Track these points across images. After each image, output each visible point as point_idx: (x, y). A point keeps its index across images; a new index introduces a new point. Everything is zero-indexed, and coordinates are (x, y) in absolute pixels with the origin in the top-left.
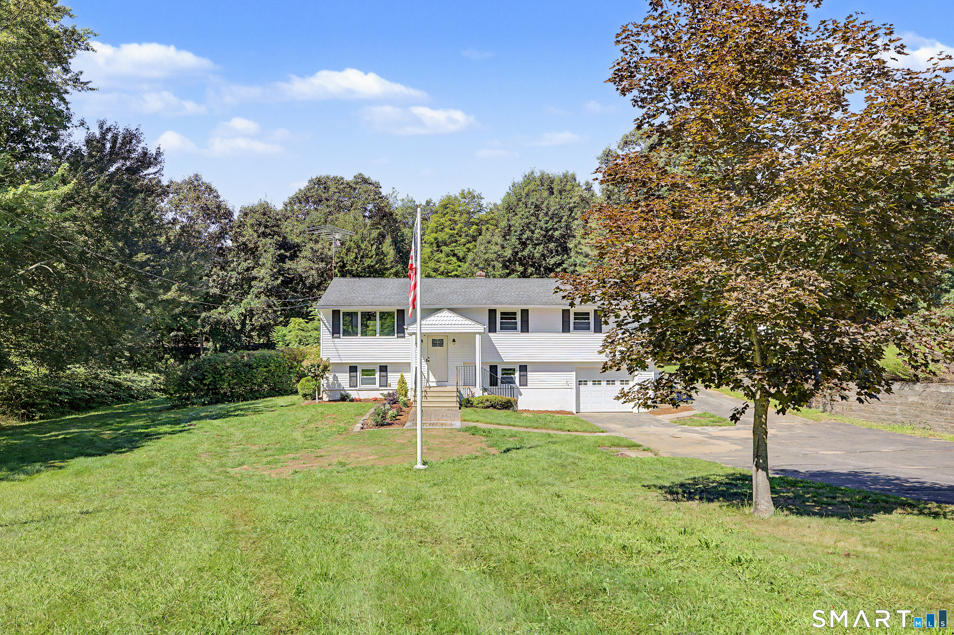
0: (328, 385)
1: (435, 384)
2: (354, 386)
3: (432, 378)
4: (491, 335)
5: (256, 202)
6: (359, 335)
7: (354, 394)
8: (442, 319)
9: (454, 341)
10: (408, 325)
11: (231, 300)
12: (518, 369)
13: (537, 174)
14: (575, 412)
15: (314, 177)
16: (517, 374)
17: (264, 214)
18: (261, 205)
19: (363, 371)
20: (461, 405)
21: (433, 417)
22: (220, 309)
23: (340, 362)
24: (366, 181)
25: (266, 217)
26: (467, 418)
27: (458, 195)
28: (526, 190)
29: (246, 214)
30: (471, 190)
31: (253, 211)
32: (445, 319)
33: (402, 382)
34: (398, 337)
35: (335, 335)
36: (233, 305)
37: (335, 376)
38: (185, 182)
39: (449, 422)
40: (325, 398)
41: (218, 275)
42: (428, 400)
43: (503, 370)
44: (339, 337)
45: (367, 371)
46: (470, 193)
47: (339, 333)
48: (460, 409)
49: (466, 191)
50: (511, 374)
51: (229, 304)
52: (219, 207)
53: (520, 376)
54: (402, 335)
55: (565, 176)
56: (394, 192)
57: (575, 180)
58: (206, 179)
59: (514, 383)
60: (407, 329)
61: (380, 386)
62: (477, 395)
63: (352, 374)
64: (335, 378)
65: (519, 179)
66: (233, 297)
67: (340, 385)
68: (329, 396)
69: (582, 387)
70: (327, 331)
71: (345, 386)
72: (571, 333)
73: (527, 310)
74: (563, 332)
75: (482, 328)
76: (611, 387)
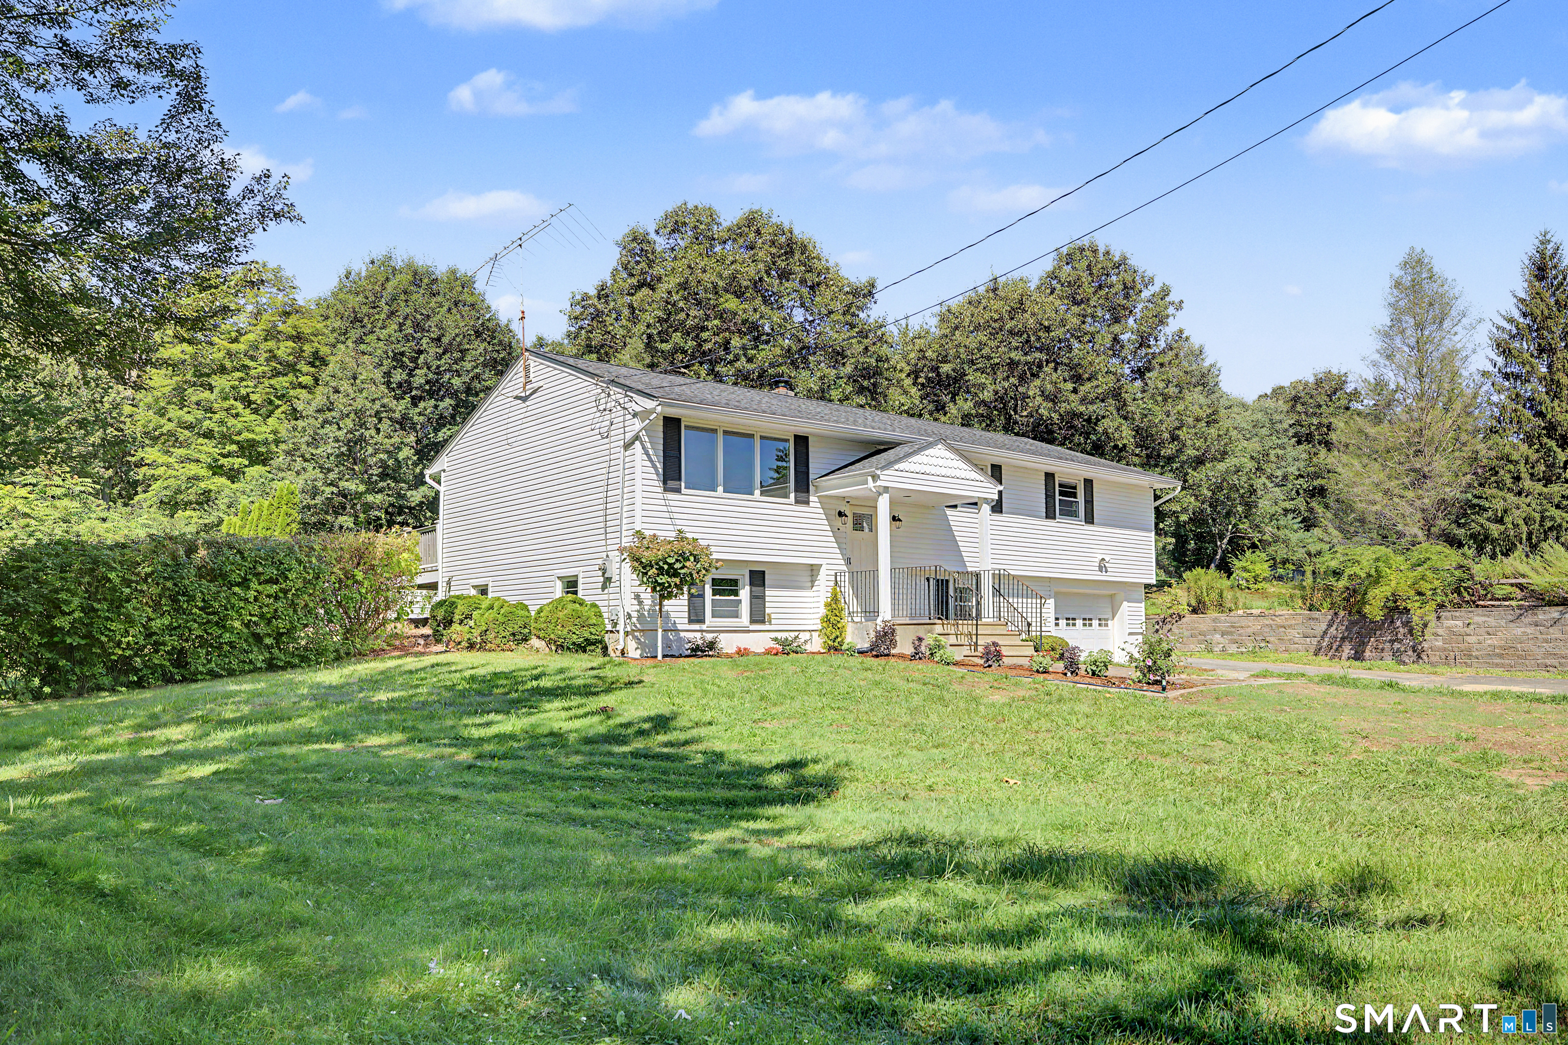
2: (698, 622)
6: (720, 488)
8: (932, 461)
9: (897, 519)
19: (716, 582)
34: (794, 501)
35: (670, 484)
43: (956, 590)
44: (680, 491)
45: (723, 581)
47: (678, 481)
50: (967, 599)
54: (804, 496)
60: (813, 486)
61: (751, 621)
67: (666, 615)
68: (641, 645)
70: (652, 470)
71: (677, 621)
72: (1057, 520)
73: (999, 467)
74: (1047, 517)
75: (996, 491)
76: (1088, 631)
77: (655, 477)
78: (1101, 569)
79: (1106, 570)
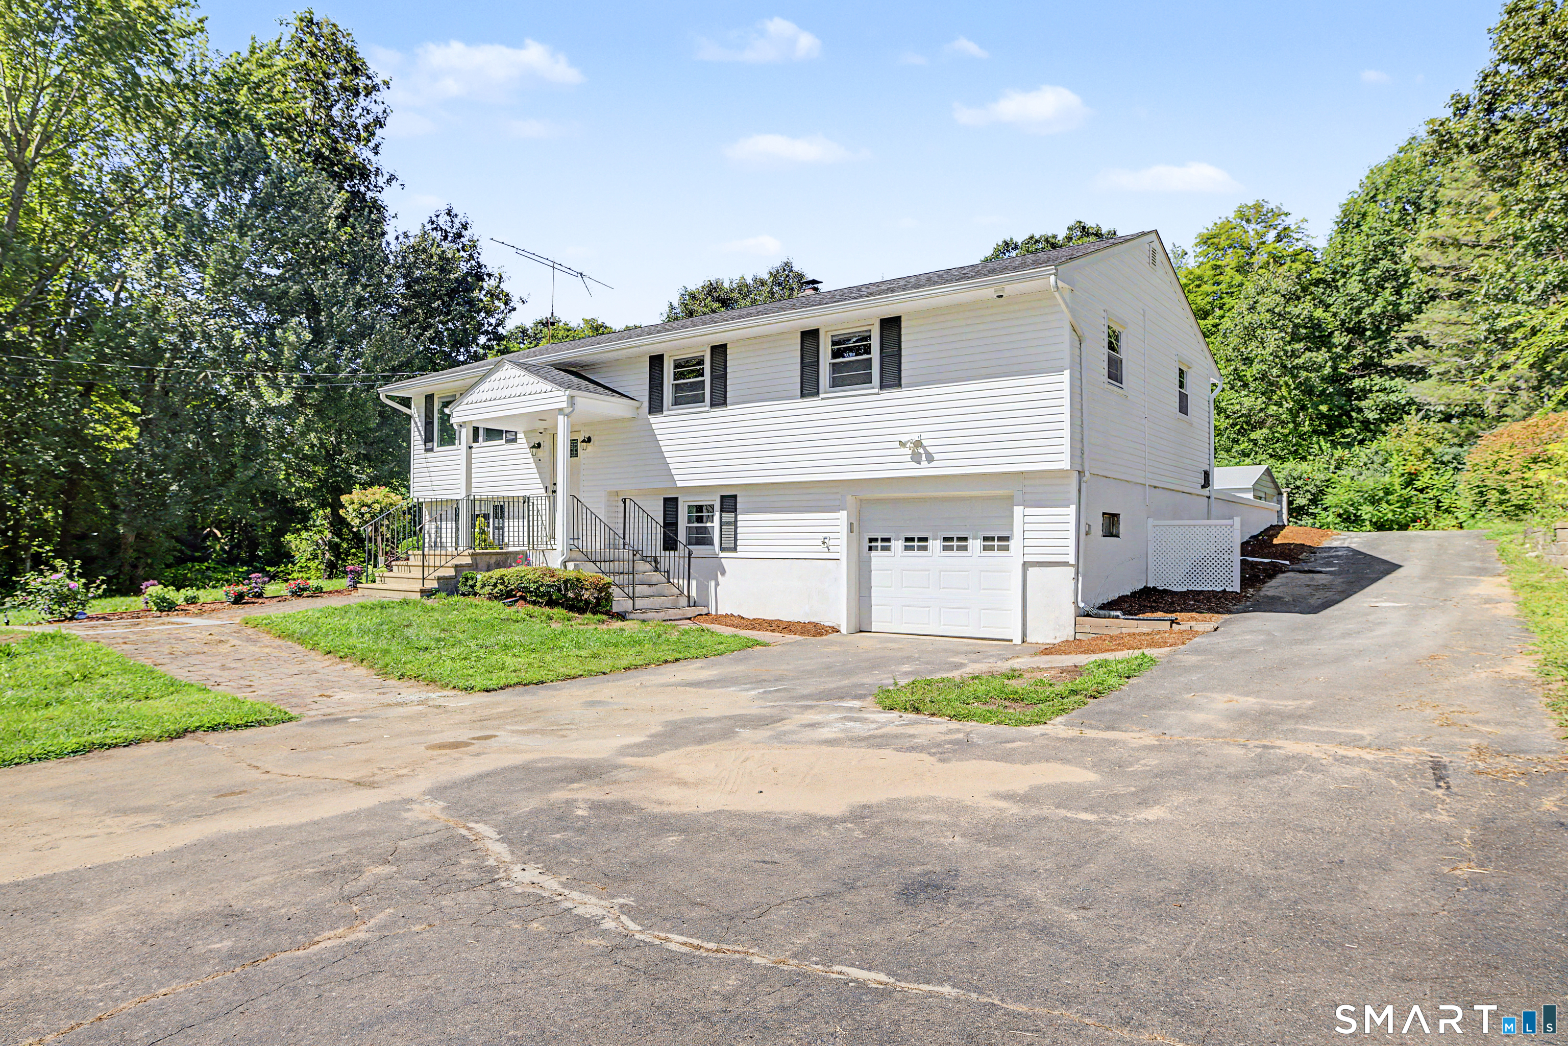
4: (654, 419)
8: (502, 384)
9: (588, 441)
12: (717, 505)
14: (845, 630)
16: (716, 520)
23: (433, 499)
32: (507, 383)
34: (506, 442)
37: (438, 528)
43: (690, 509)
44: (433, 450)
47: (433, 441)
50: (703, 520)
53: (722, 523)
54: (511, 436)
59: (709, 542)
64: (438, 532)
69: (878, 557)
72: (821, 396)
73: (724, 347)
74: (803, 395)
75: (565, 398)
76: (955, 558)
78: (916, 458)
79: (930, 459)
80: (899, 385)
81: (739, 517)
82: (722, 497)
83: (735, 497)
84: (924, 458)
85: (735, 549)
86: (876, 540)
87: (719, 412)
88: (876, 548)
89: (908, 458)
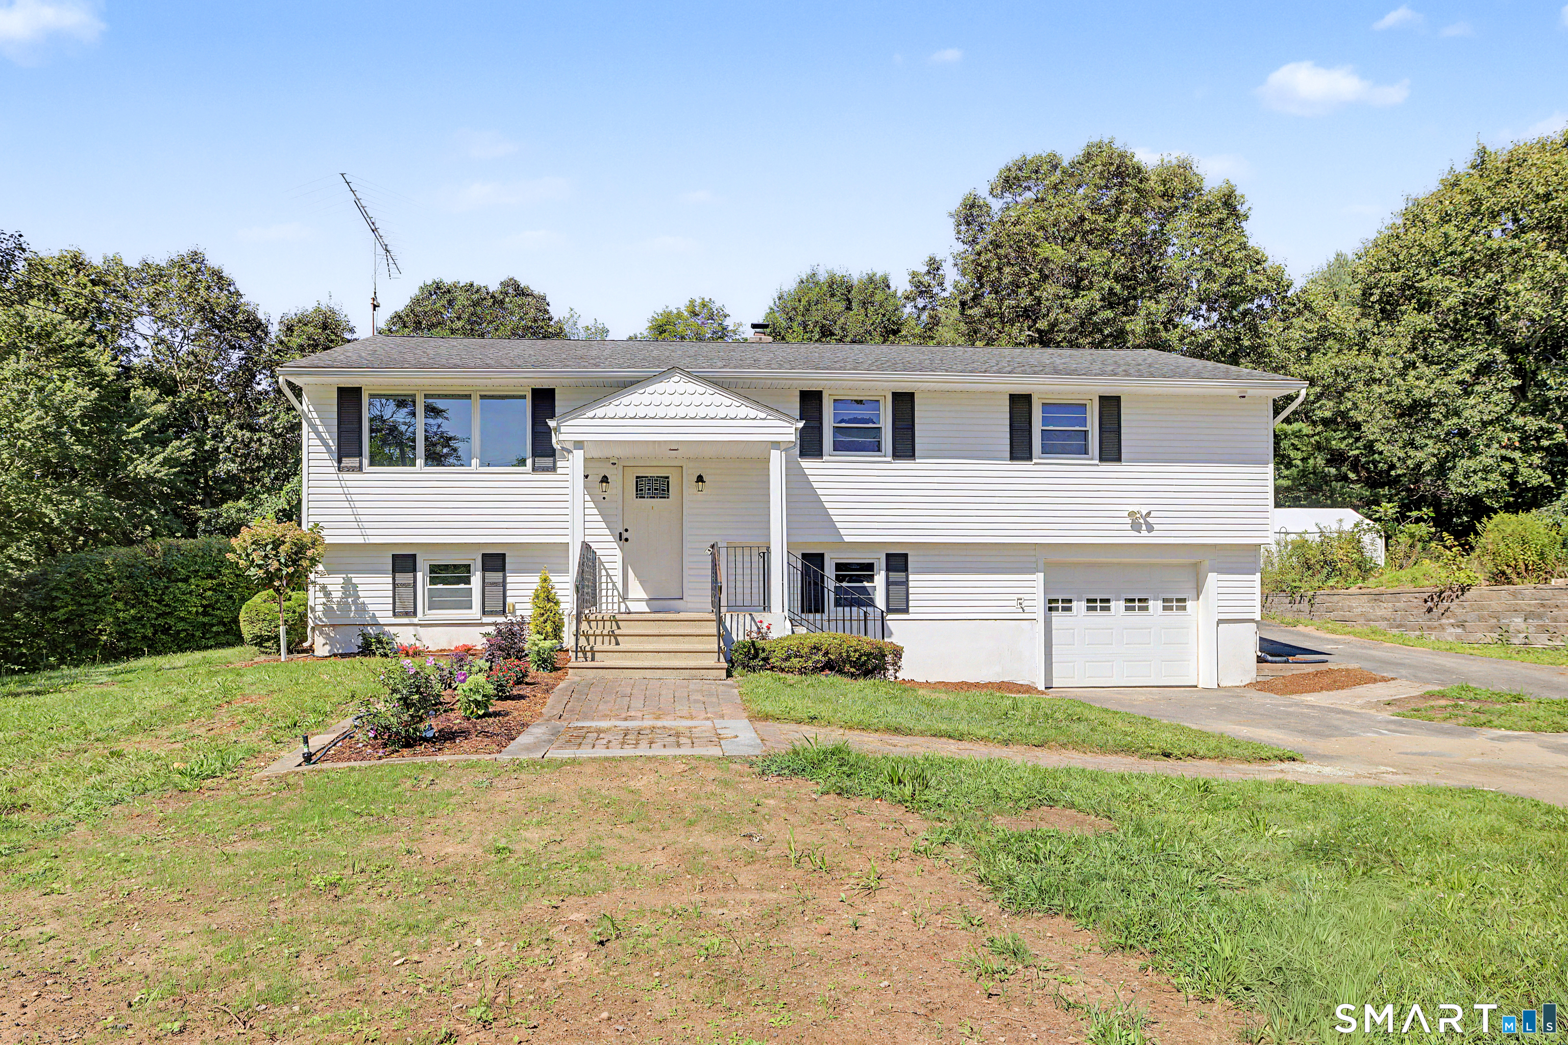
0: (328, 610)
1: (643, 607)
2: (407, 614)
3: (637, 591)
4: (807, 464)
5: (310, 307)
6: (420, 462)
7: (404, 636)
8: (667, 399)
9: (700, 479)
10: (566, 415)
11: (263, 485)
12: (881, 564)
13: (822, 277)
14: (1041, 687)
15: (429, 282)
16: (880, 579)
17: (325, 327)
18: (318, 310)
19: (434, 569)
20: (730, 661)
21: (637, 703)
22: (242, 503)
23: (360, 540)
24: (521, 292)
25: (328, 332)
26: (769, 707)
27: (683, 309)
28: (804, 302)
29: (290, 329)
30: (707, 299)
31: (303, 321)
32: (677, 399)
33: (547, 597)
34: (534, 469)
35: (346, 462)
36: (266, 495)
37: (348, 583)
38: (173, 264)
39: (702, 725)
40: (322, 649)
41: (235, 437)
42: (621, 647)
43: (839, 567)
44: (360, 469)
45: (446, 568)
46: (704, 305)
47: (360, 455)
48: (729, 675)
49: (699, 301)
50: (859, 579)
51: (259, 492)
52: (234, 309)
53: (888, 583)
54: (547, 462)
55: (871, 280)
56: (572, 316)
57: (889, 287)
58: (213, 261)
59: (871, 603)
60: (557, 430)
61: (484, 613)
62: (774, 635)
63: (402, 578)
64: (349, 588)
65: (790, 285)
66: (267, 480)
67: (362, 608)
68: (330, 641)
69: (1058, 618)
70: (323, 449)
71: (377, 614)
72: (1034, 461)
73: (910, 396)
74: (1012, 458)
75: (793, 430)
76: (1137, 617)
77: (326, 456)
78: (1136, 527)
79: (1150, 528)
80: (1119, 459)
81: (911, 577)
82: (888, 555)
83: (906, 556)
84: (1144, 527)
85: (906, 611)
86: (1057, 601)
87: (904, 464)
88: (1057, 609)
89: (1129, 527)
